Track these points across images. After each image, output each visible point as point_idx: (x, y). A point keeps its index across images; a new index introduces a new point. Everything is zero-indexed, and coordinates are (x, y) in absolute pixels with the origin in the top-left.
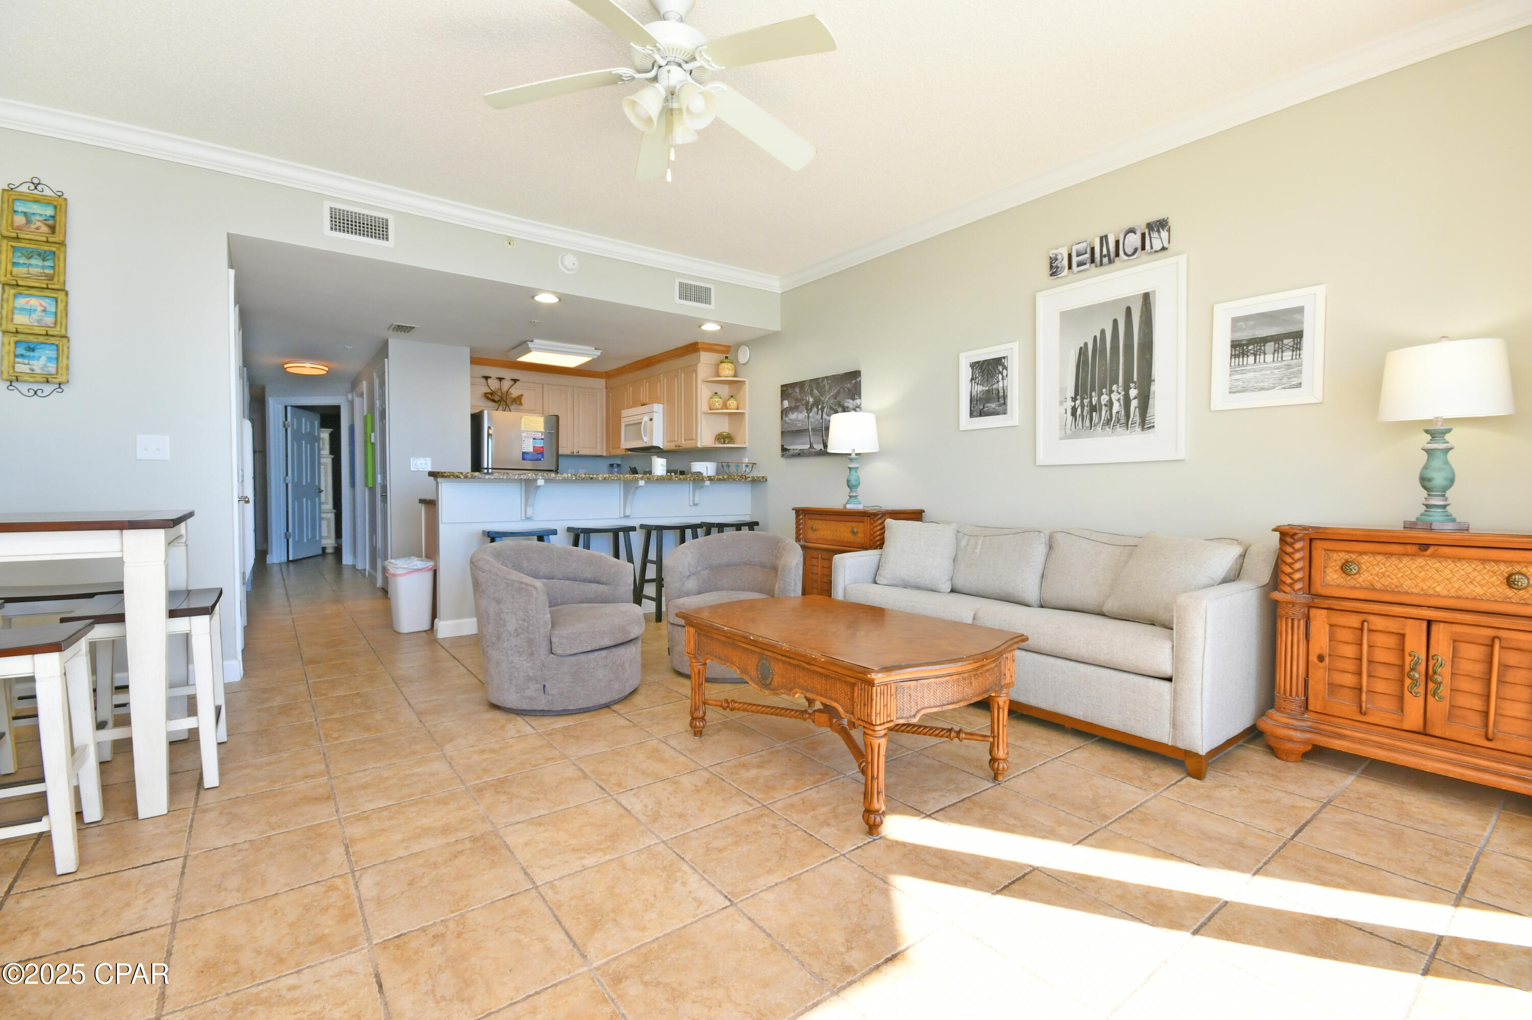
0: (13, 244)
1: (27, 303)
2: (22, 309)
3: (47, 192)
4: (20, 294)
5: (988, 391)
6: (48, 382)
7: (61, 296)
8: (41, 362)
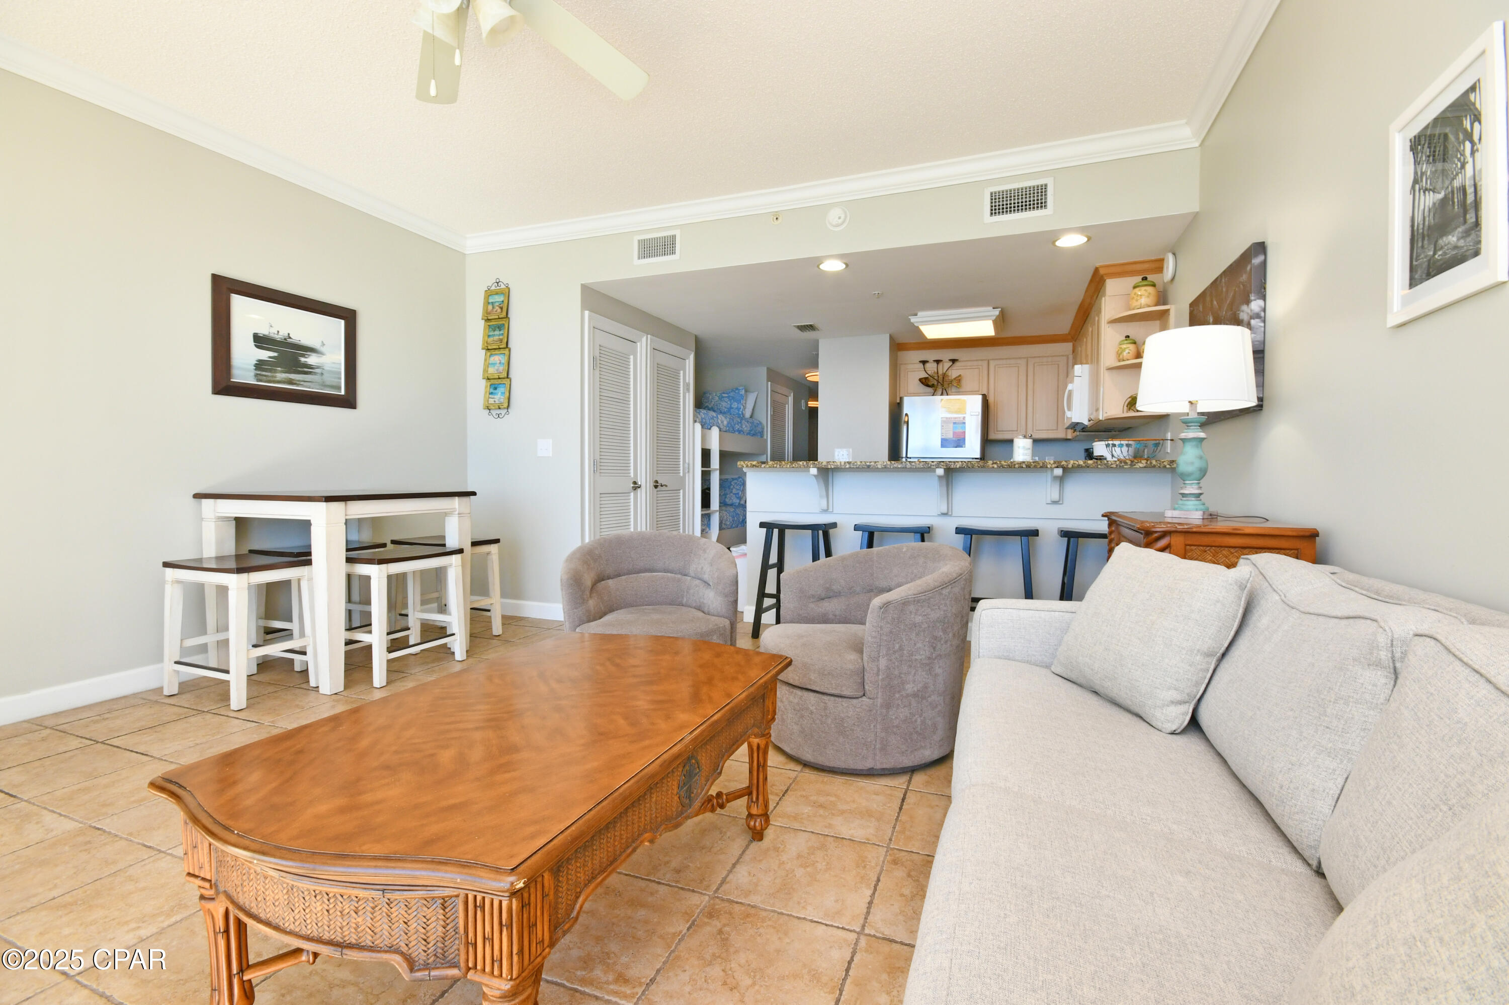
0: (489, 324)
1: (494, 360)
2: (492, 364)
3: (503, 286)
4: (492, 354)
5: (1444, 202)
6: (499, 408)
7: (506, 352)
8: (499, 397)
